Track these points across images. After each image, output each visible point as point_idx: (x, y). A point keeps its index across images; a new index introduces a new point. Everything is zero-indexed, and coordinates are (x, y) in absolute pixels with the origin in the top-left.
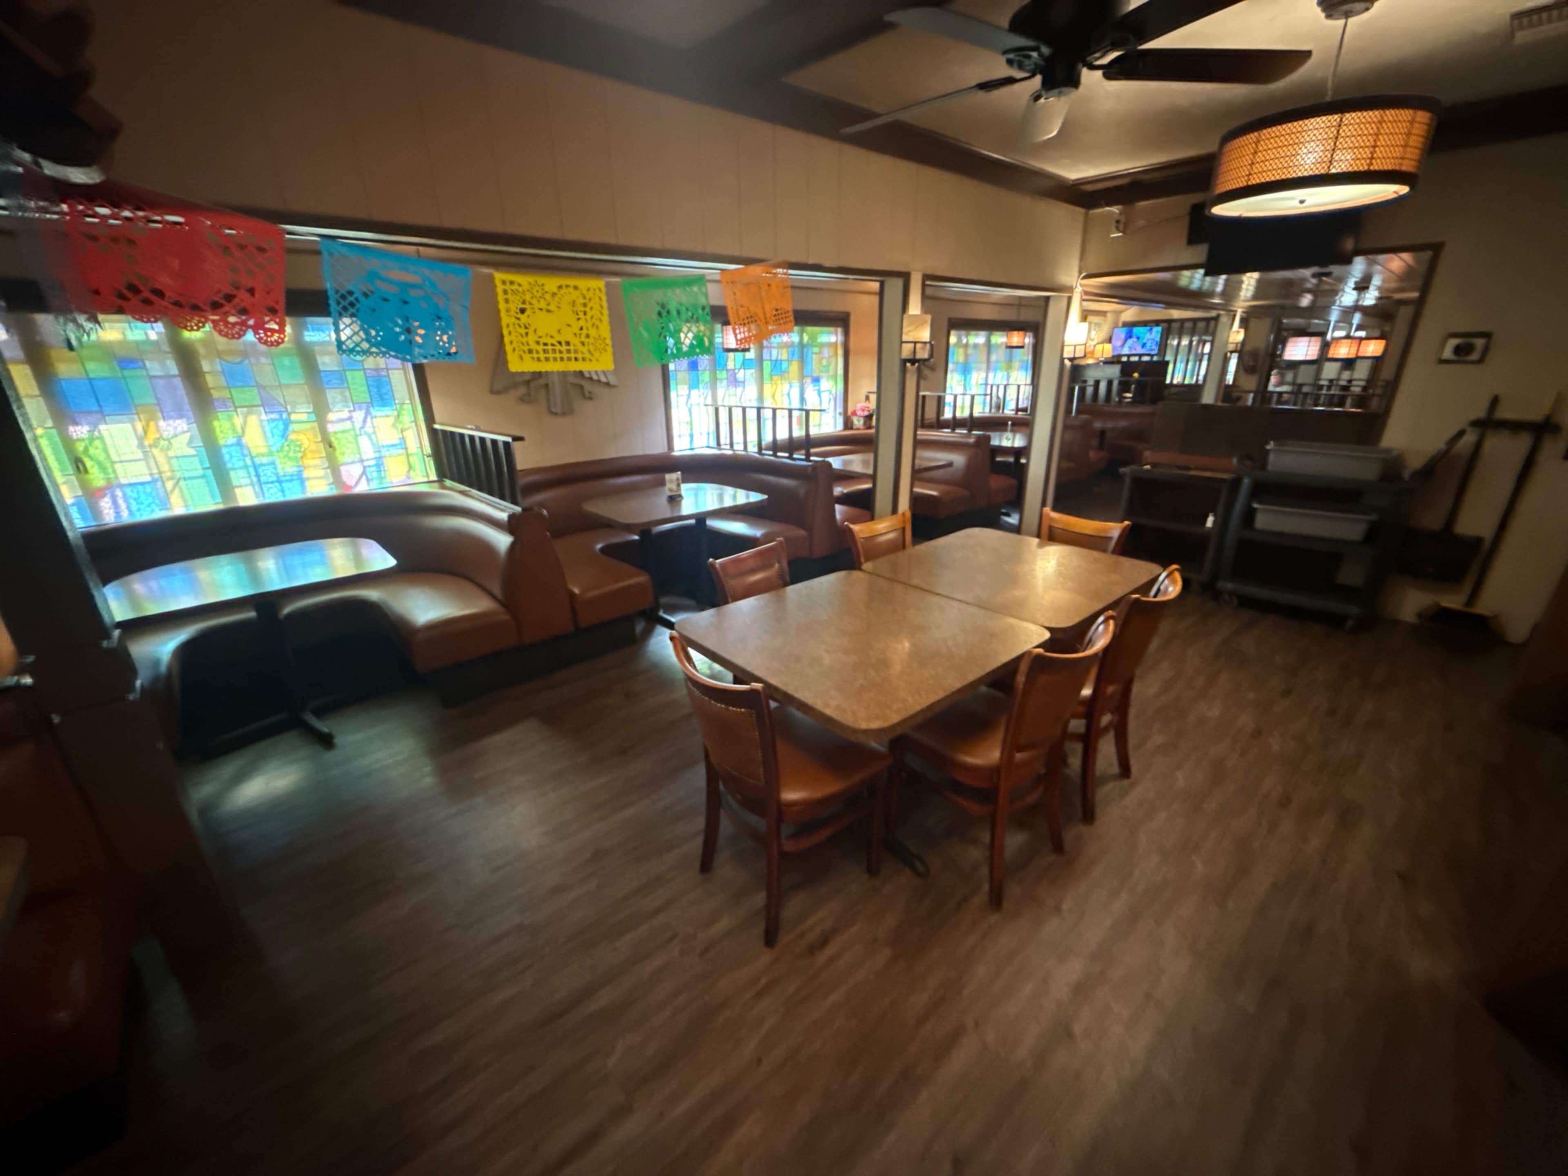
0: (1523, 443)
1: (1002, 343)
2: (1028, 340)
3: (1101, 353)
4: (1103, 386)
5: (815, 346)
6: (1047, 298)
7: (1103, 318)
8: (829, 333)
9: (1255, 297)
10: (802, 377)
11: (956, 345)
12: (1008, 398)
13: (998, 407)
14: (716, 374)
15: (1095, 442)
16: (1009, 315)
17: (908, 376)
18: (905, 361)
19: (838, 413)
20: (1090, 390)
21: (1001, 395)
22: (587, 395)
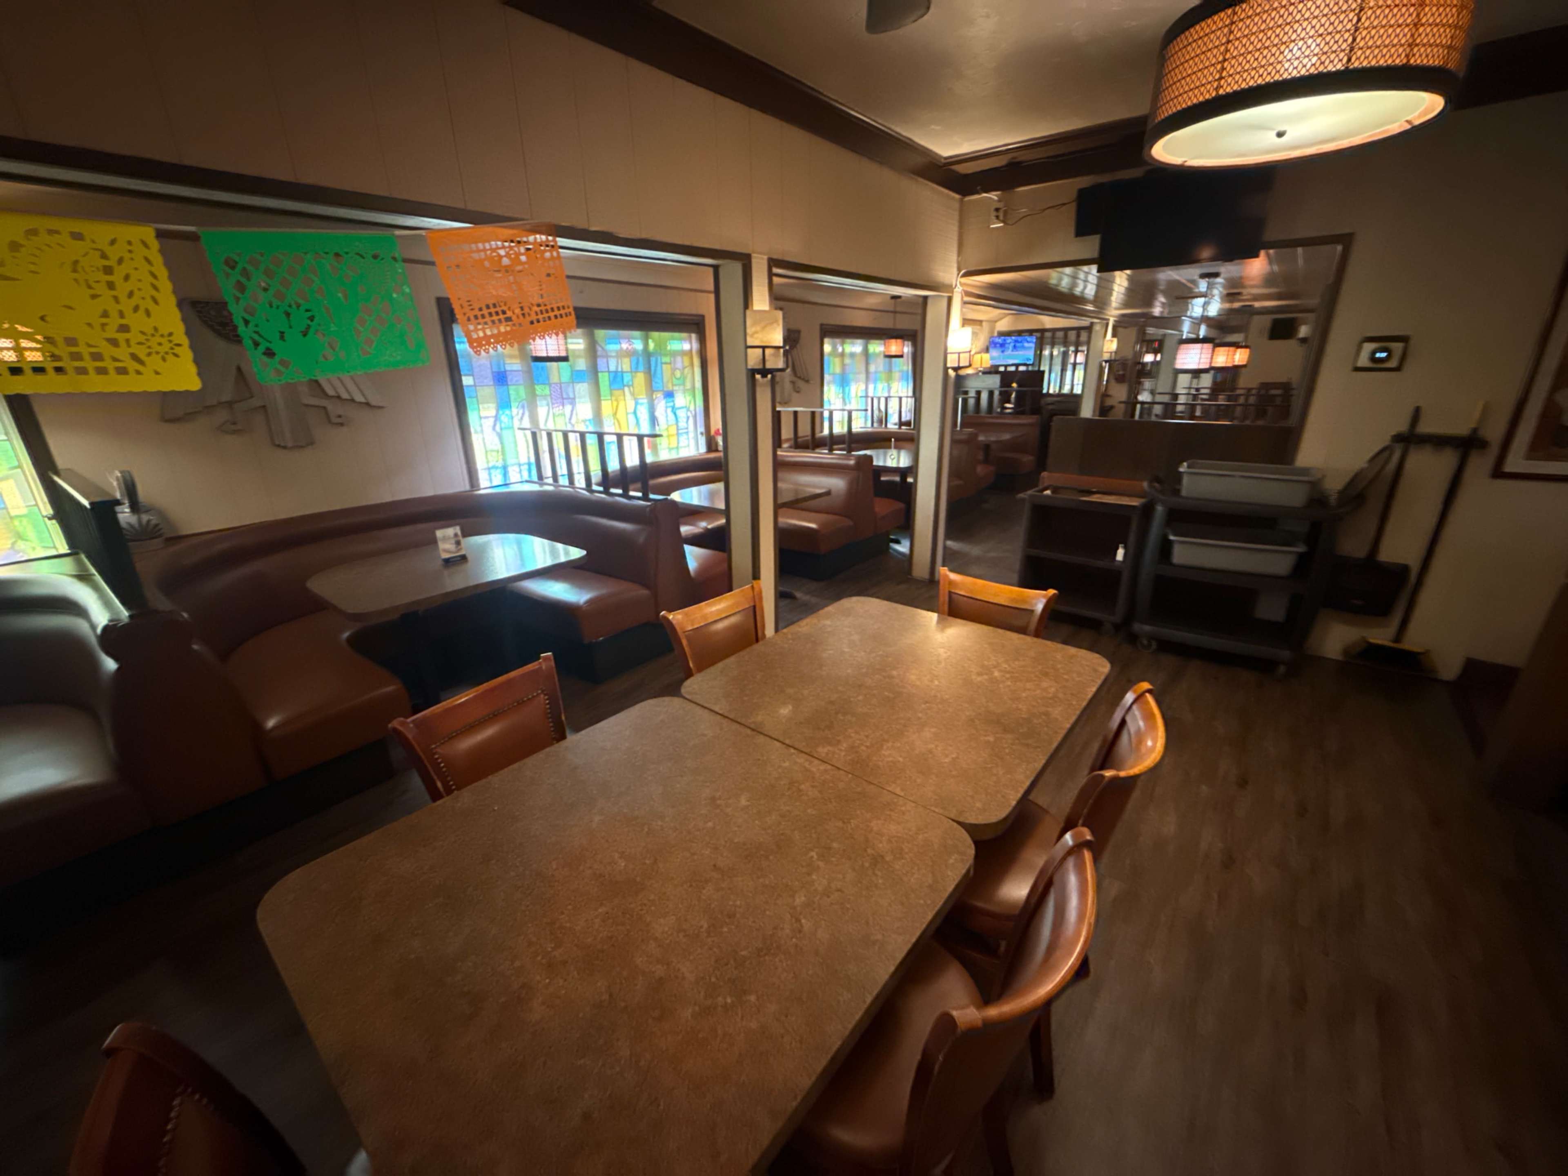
0: (1448, 460)
1: (880, 352)
2: (907, 349)
3: (979, 363)
4: (984, 396)
5: (666, 355)
6: (925, 298)
7: (978, 327)
8: (681, 339)
9: (1126, 304)
10: (651, 390)
11: (830, 354)
12: (890, 411)
13: (880, 421)
14: (534, 390)
15: (981, 456)
16: (886, 322)
17: (759, 391)
18: (752, 372)
19: (699, 433)
20: (971, 402)
21: (883, 408)
22: (335, 420)
